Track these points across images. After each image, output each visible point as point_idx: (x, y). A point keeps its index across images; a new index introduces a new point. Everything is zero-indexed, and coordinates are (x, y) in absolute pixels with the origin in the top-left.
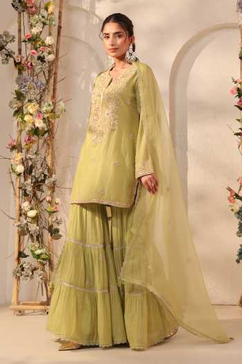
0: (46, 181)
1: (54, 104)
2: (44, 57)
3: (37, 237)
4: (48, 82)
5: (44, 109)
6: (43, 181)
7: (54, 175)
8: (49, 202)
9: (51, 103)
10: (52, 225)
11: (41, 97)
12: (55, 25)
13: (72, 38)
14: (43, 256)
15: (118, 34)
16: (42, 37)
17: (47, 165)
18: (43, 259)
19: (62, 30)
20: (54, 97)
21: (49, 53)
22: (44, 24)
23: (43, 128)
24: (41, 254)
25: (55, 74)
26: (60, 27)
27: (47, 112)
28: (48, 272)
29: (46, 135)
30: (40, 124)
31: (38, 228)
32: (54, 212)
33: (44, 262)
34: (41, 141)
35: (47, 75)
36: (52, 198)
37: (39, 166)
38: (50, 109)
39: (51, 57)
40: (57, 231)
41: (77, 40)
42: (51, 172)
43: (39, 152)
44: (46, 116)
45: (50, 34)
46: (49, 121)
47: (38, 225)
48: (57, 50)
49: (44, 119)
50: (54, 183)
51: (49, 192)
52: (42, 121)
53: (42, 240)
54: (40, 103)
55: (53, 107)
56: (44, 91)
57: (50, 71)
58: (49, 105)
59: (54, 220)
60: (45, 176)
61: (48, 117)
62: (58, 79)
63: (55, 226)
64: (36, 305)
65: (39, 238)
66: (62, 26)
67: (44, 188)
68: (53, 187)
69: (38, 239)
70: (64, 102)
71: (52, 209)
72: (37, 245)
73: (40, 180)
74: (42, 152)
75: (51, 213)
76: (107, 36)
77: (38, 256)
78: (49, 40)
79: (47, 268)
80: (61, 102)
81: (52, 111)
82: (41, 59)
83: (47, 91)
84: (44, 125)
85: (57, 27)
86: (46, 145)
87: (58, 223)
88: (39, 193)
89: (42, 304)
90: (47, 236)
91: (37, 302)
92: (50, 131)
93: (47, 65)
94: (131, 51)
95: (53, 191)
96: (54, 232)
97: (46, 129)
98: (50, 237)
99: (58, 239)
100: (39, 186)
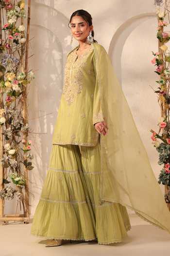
0: (22, 129)
1: (26, 73)
2: (18, 41)
3: (16, 169)
4: (21, 58)
5: (19, 77)
6: (19, 129)
7: (27, 125)
8: (24, 143)
9: (24, 73)
10: (26, 160)
11: (17, 68)
12: (25, 17)
13: (39, 26)
14: (20, 182)
15: (81, 24)
16: (16, 26)
17: (22, 117)
18: (21, 184)
19: (31, 20)
20: (26, 68)
21: (22, 37)
22: (18, 16)
23: (19, 91)
24: (19, 181)
25: (27, 52)
26: (29, 19)
27: (21, 79)
28: (24, 193)
29: (21, 96)
30: (16, 88)
31: (16, 162)
32: (28, 150)
33: (22, 186)
34: (17, 100)
35: (20, 53)
36: (26, 140)
37: (16, 118)
38: (23, 77)
39: (23, 40)
40: (30, 164)
41: (42, 27)
42: (25, 122)
43: (16, 108)
44: (20, 82)
45: (22, 24)
46: (23, 86)
47: (16, 160)
48: (28, 35)
49: (19, 84)
50: (27, 130)
51: (24, 136)
52: (17, 86)
53: (19, 170)
54: (16, 73)
55: (25, 76)
56: (18, 64)
57: (22, 50)
58: (23, 74)
59: (27, 156)
60: (21, 125)
61: (22, 83)
62: (29, 56)
63: (29, 161)
64: (16, 217)
65: (18, 169)
66: (31, 18)
67: (20, 133)
68: (26, 133)
69: (16, 170)
70: (33, 72)
71: (27, 148)
72: (16, 174)
73: (17, 128)
74: (18, 108)
75: (26, 151)
76: (74, 26)
77: (17, 182)
78: (21, 28)
79: (24, 191)
80: (31, 72)
81: (25, 79)
82: (16, 42)
83: (21, 64)
84: (19, 89)
85: (27, 18)
86: (20, 103)
87: (31, 158)
88: (16, 137)
89: (21, 216)
90: (23, 168)
91: (17, 215)
92: (24, 93)
93: (20, 46)
94: (91, 36)
95: (27, 136)
96: (28, 165)
97: (21, 92)
98: (25, 169)
99: (31, 169)
100: (17, 132)
